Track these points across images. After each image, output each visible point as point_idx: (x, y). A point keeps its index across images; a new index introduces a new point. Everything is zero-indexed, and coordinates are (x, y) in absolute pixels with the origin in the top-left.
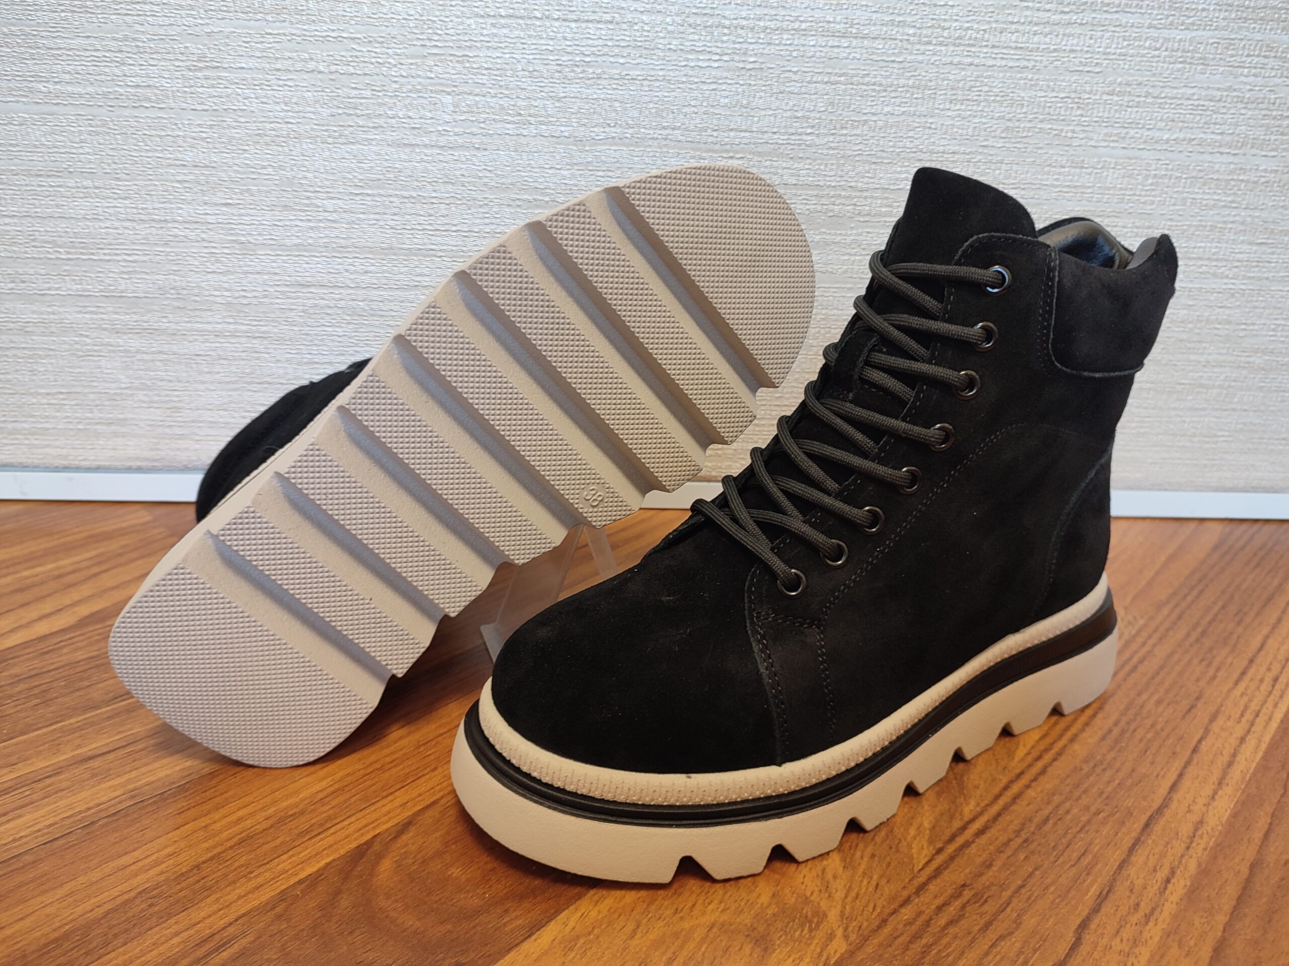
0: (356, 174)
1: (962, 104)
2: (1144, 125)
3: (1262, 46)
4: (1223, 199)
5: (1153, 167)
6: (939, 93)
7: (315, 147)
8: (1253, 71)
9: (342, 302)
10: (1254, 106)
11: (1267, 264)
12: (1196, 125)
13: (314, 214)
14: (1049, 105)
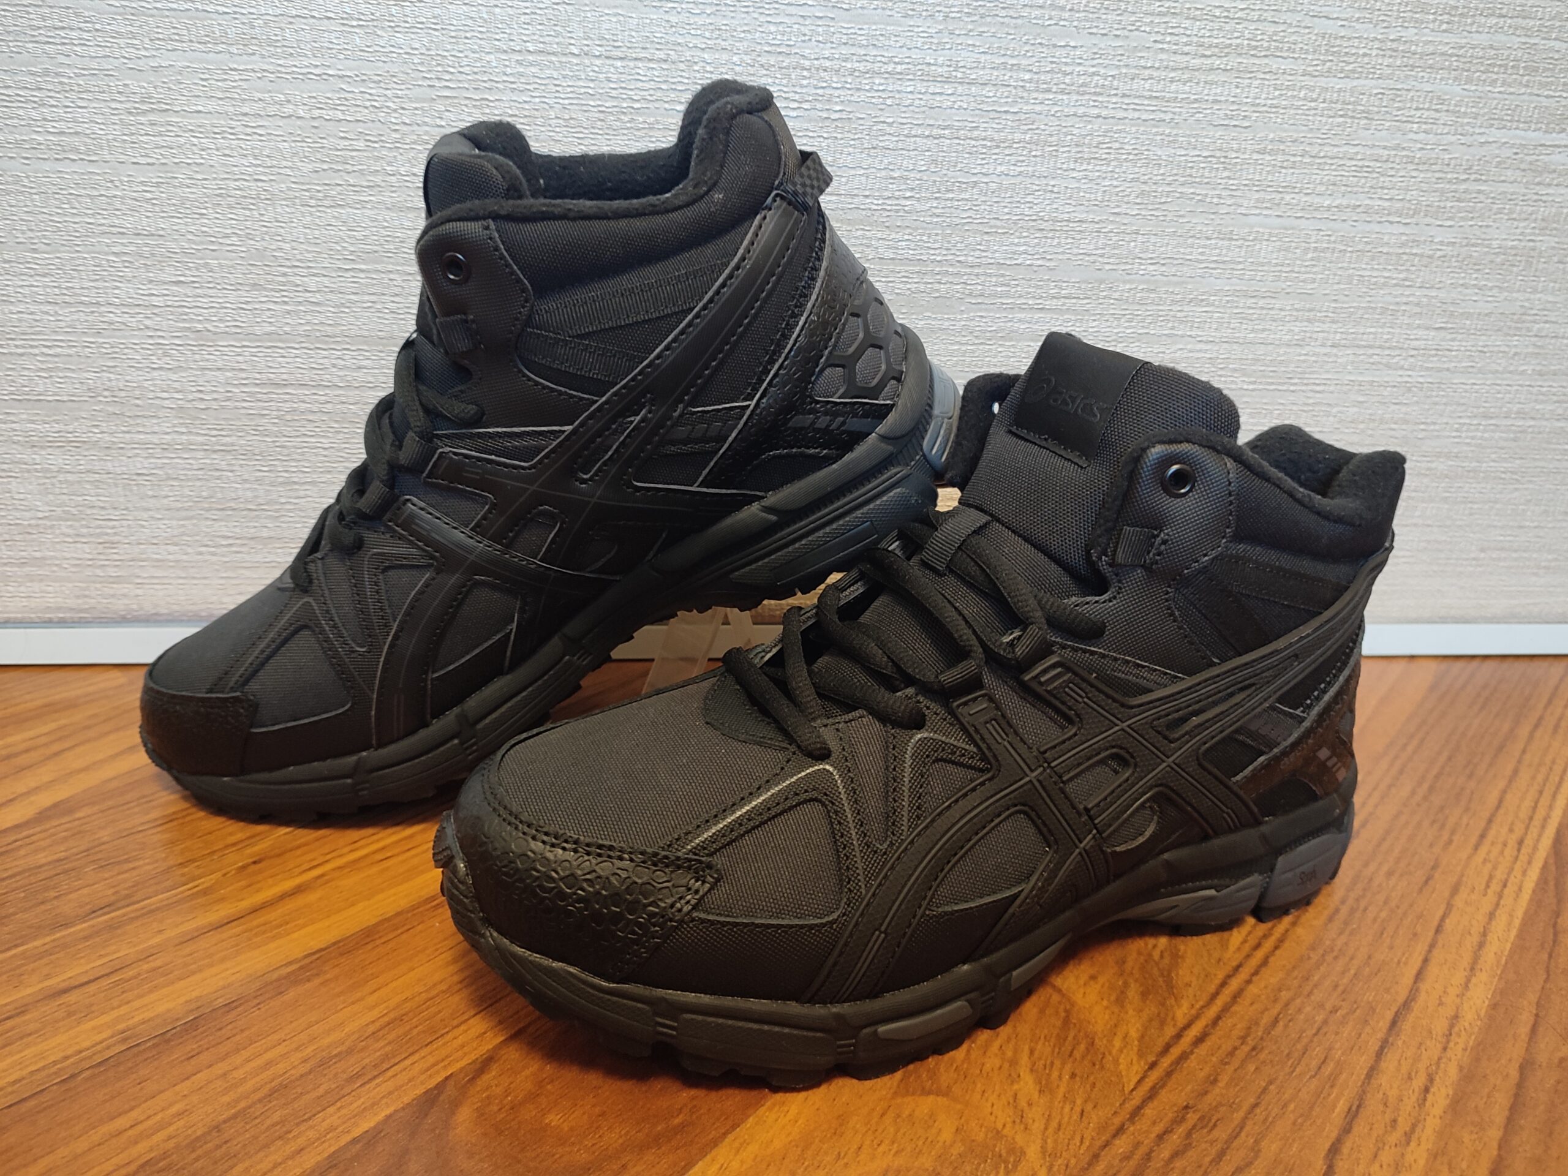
0: (345, 245)
1: (1089, 164)
2: (1301, 189)
3: (1432, 99)
4: (1395, 276)
5: (1313, 239)
6: (1061, 150)
7: (293, 210)
8: (1424, 126)
9: (329, 406)
10: (1426, 167)
11: (1447, 353)
12: (1361, 190)
13: (291, 295)
14: (1190, 165)
